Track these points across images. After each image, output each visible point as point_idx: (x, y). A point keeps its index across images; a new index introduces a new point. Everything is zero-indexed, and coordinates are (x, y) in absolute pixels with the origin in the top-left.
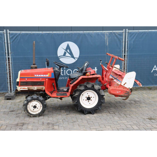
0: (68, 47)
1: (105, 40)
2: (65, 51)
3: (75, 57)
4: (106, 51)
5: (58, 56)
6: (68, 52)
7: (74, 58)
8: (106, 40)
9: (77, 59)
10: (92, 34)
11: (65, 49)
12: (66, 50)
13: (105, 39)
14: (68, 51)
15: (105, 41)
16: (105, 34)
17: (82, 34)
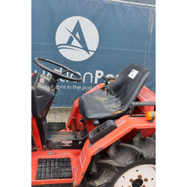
0: (78, 28)
1: (148, 22)
2: (71, 36)
3: (89, 49)
4: (146, 44)
5: (57, 44)
6: (76, 38)
7: (88, 51)
8: (150, 23)
9: (94, 53)
10: (126, 6)
11: (72, 32)
12: (74, 33)
13: (150, 21)
14: (77, 35)
15: (148, 24)
16: (151, 11)
17: (107, 4)
